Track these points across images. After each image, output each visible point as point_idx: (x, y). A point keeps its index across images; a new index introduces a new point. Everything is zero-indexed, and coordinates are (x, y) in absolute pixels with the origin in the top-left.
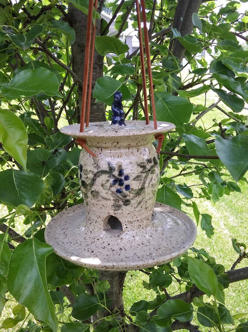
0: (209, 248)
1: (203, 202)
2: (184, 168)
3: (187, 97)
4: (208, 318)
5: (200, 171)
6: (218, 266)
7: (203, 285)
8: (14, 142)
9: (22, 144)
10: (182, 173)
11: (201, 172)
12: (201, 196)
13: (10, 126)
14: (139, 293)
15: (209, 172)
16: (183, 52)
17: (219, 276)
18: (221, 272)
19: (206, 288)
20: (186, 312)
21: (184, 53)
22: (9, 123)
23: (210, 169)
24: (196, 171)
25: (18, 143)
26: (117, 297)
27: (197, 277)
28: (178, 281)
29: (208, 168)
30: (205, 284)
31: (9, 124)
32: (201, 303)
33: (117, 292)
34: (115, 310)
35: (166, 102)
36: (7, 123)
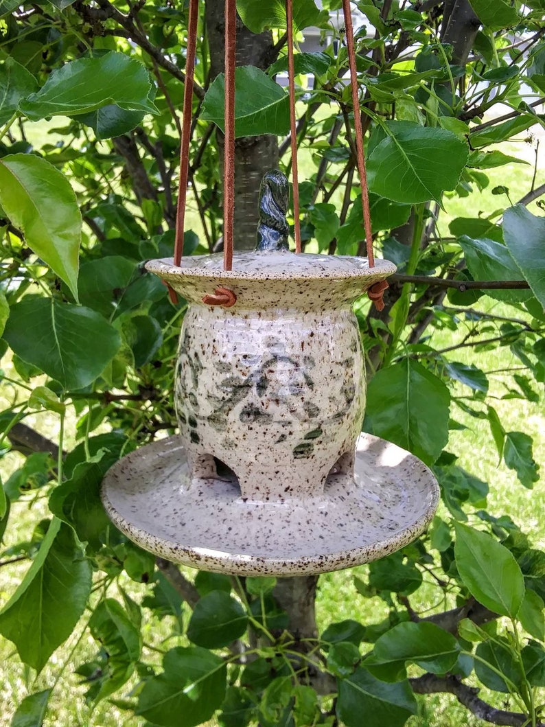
0: (536, 522)
1: (526, 416)
2: (474, 330)
3: (463, 134)
4: (501, 674)
5: (512, 338)
6: (532, 554)
7: (488, 593)
8: (50, 231)
9: (70, 234)
10: (466, 342)
11: (515, 340)
12: (512, 395)
13: (43, 194)
14: (366, 610)
15: (534, 339)
16: (468, 39)
17: (534, 577)
18: (539, 569)
19: (496, 599)
20: (442, 651)
21: (472, 41)
22: (40, 186)
23: (539, 334)
24: (505, 336)
25: (60, 233)
26: (302, 611)
27: (473, 570)
28: (442, 584)
29: (533, 331)
30: (492, 589)
31: (41, 190)
32: (477, 633)
33: (303, 600)
34: (283, 637)
35: (403, 144)
36: (36, 186)
